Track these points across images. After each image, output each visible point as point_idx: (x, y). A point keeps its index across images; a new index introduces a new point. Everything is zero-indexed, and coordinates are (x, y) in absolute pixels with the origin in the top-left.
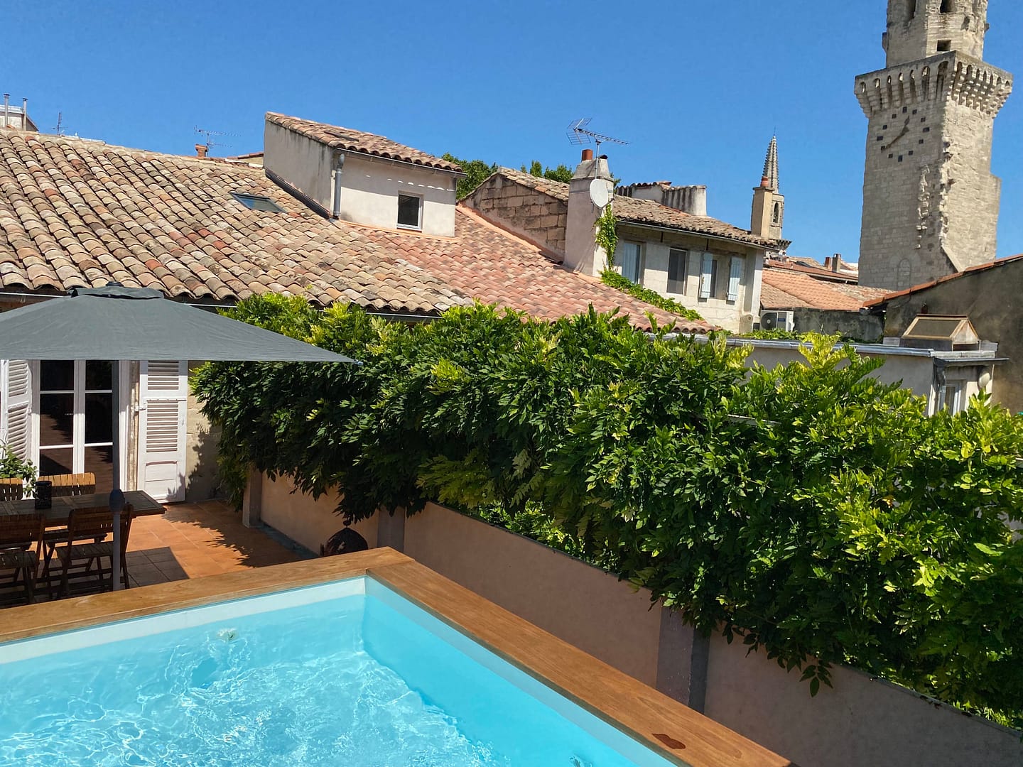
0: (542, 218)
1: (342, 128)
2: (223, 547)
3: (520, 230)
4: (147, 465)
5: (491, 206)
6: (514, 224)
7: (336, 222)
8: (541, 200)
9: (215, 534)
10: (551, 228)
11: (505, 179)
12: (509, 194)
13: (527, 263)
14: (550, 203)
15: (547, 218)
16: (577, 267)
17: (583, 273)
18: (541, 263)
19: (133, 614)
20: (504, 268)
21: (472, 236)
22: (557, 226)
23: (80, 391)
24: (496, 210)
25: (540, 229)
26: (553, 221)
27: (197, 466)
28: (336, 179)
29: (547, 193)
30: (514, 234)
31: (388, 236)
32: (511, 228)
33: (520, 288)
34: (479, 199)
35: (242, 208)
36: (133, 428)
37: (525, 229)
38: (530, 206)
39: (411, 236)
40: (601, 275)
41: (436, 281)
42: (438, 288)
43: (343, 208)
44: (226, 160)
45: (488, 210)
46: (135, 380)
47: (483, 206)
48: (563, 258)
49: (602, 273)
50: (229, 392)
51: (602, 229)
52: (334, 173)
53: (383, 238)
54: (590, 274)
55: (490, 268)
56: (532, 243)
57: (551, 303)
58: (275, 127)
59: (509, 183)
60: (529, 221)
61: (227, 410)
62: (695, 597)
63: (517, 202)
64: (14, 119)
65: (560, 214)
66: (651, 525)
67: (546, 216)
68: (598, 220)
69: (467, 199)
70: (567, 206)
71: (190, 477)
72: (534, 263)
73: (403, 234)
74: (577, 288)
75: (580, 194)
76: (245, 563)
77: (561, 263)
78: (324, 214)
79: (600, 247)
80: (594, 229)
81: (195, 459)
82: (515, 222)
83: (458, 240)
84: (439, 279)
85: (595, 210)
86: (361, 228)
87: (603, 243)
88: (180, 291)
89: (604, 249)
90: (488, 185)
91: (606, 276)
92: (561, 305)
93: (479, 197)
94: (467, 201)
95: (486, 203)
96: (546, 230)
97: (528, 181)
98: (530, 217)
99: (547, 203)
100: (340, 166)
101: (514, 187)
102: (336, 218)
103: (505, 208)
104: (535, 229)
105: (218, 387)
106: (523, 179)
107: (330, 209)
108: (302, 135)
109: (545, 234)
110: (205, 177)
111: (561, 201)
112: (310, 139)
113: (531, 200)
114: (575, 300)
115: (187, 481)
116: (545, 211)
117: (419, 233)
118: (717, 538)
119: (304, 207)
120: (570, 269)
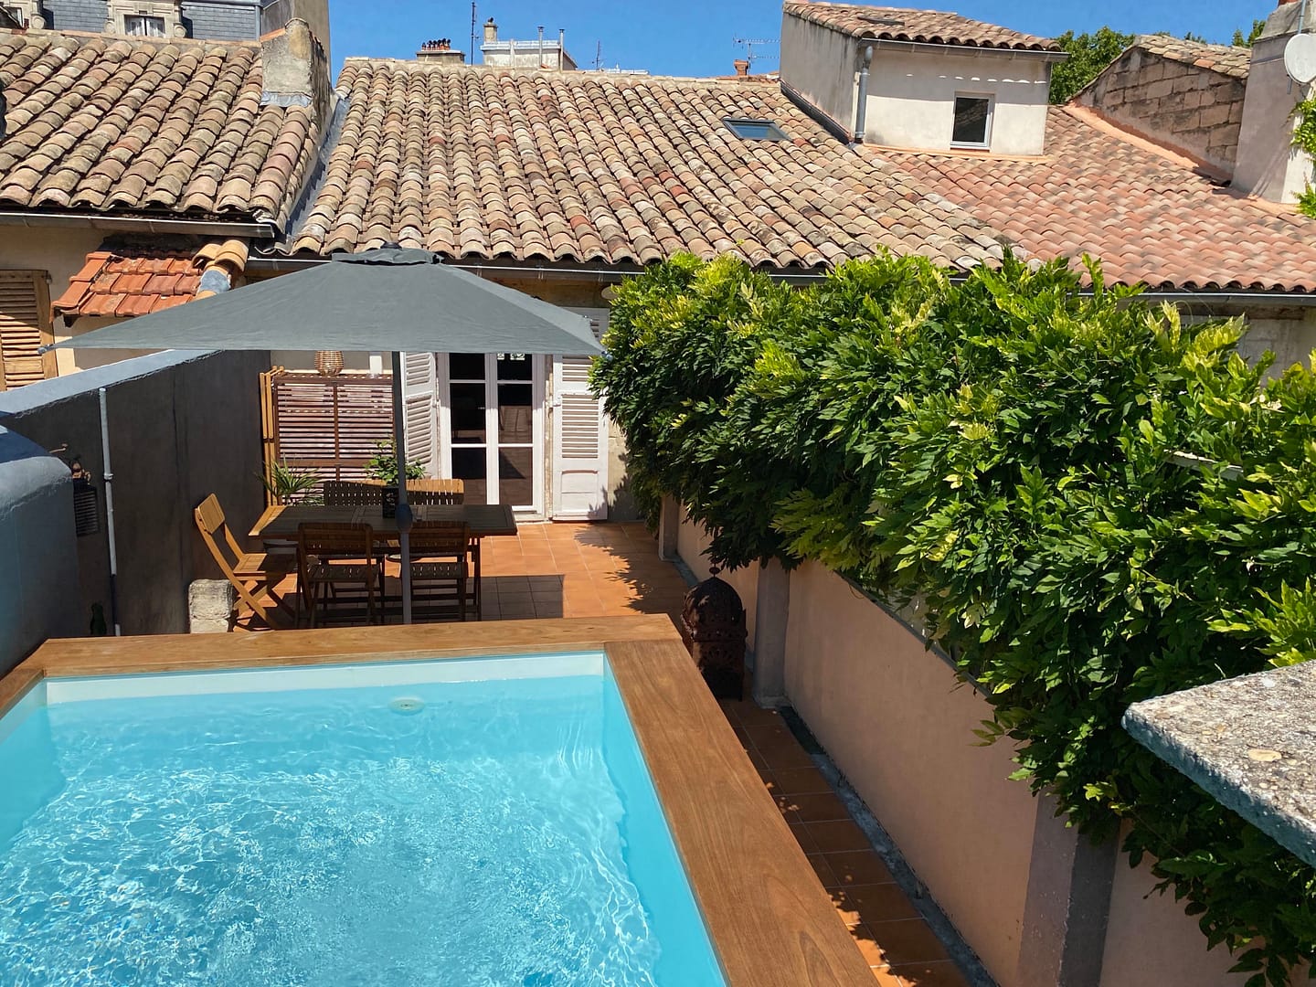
0: (1202, 111)
1: (889, 9)
2: (621, 583)
3: (1165, 135)
4: (563, 473)
5: (1119, 101)
6: (1155, 126)
7: (857, 147)
8: (1204, 81)
9: (621, 564)
10: (1218, 126)
11: (1145, 54)
12: (1150, 77)
13: (1160, 188)
14: (1218, 85)
15: (1211, 110)
16: (1255, 190)
17: (1265, 198)
18: (1187, 186)
19: (284, 662)
20: (1113, 199)
21: (1078, 151)
22: (1227, 123)
23: (491, 382)
24: (1128, 106)
25: (1199, 130)
26: (1220, 114)
27: (624, 479)
28: (860, 84)
29: (1216, 68)
30: (1154, 141)
31: (932, 161)
32: (1150, 133)
33: (1129, 230)
34: (1102, 92)
35: (730, 138)
36: (548, 428)
37: (1173, 133)
38: (1184, 93)
39: (971, 159)
40: (1299, 201)
41: (975, 223)
42: (972, 234)
43: (869, 126)
44: (768, 77)
45: (1115, 108)
46: (549, 370)
47: (1108, 101)
48: (1232, 175)
49: (1300, 197)
50: (628, 387)
51: (1306, 120)
52: (857, 76)
53: (926, 166)
54: (1277, 198)
55: (1088, 200)
56: (1182, 153)
57: (1176, 252)
58: (793, 20)
59: (1152, 60)
60: (1180, 119)
61: (625, 410)
62: (1064, 773)
63: (1164, 89)
64: (550, 55)
65: (1232, 102)
66: (1004, 637)
67: (1210, 107)
68: (1299, 105)
69: (1082, 93)
70: (1245, 87)
71: (615, 492)
72: (1174, 187)
73: (958, 156)
74: (1244, 224)
75: (1269, 65)
76: (635, 605)
77: (1227, 184)
78: (843, 139)
79: (1300, 152)
80: (1290, 119)
81: (621, 470)
82: (1157, 123)
83: (1049, 160)
84: (980, 221)
85: (1296, 89)
86: (893, 153)
87: (1307, 144)
88: (593, 255)
89: (1308, 155)
90: (1118, 68)
91: (1308, 202)
92: (1197, 253)
93: (1101, 89)
94: (1084, 97)
95: (1113, 97)
96: (1206, 131)
97: (1183, 53)
98: (1182, 111)
99: (1213, 86)
100: (867, 64)
101: (1160, 65)
102: (858, 141)
103: (1142, 102)
104: (1189, 132)
105: (616, 379)
106: (1176, 51)
107: (850, 128)
108: (822, 26)
109: (1206, 138)
110: (697, 101)
111: (1237, 79)
112: (832, 30)
113: (1186, 83)
114: (1230, 244)
115: (612, 497)
116: (1208, 98)
117: (986, 154)
118: (1104, 680)
119: (818, 128)
120: (1242, 192)
